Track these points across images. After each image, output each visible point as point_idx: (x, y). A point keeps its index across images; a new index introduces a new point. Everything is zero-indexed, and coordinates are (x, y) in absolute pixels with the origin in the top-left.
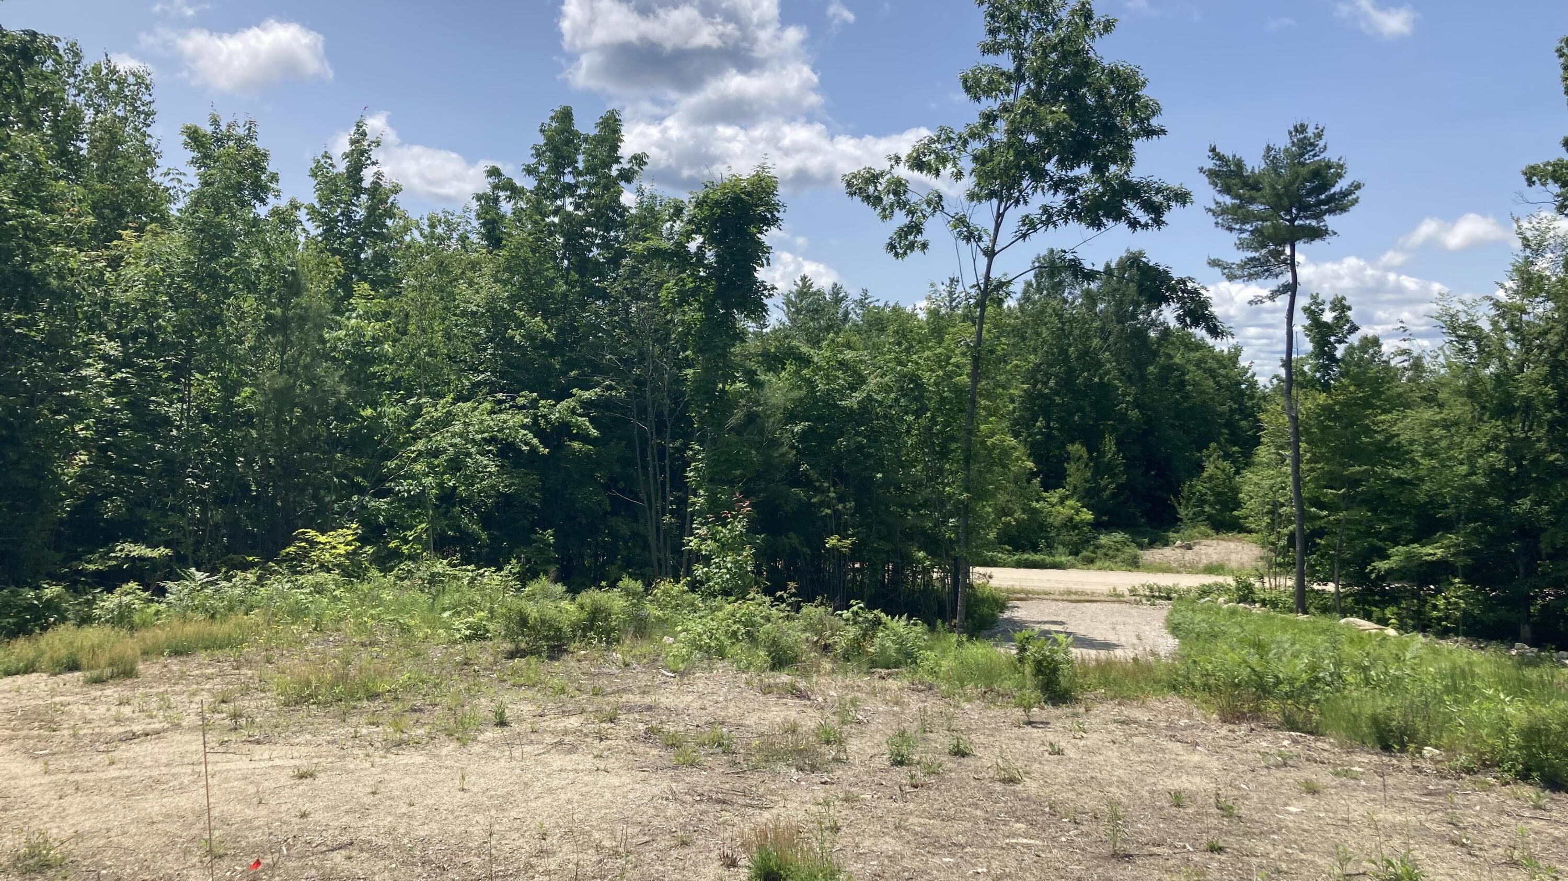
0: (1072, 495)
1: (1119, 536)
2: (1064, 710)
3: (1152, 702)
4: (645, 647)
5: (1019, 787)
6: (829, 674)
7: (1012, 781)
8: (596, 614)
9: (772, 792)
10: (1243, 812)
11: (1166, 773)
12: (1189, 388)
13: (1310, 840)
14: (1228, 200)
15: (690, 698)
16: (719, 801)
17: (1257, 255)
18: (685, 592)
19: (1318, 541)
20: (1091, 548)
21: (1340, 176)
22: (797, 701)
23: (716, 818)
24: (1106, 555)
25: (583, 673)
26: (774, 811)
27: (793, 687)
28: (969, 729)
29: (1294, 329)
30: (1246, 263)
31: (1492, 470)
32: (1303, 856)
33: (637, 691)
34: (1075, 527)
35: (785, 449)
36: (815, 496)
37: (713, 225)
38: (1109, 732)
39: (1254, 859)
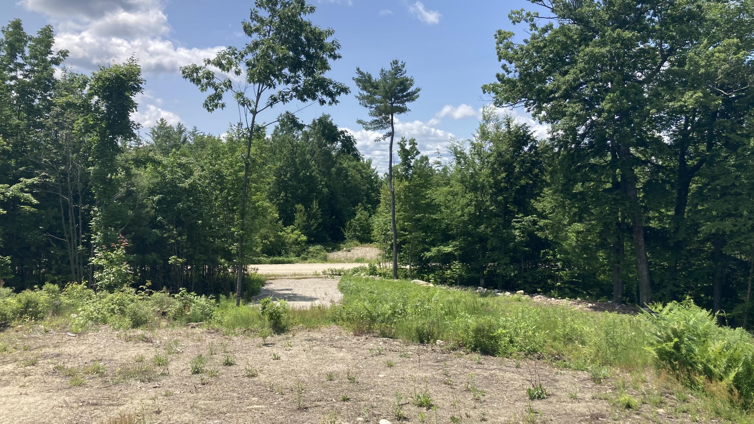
0: (297, 229)
1: (318, 247)
2: (283, 336)
3: (324, 329)
4: (60, 320)
5: (256, 379)
6: (165, 327)
7: (253, 376)
8: (28, 304)
9: (125, 396)
10: (359, 379)
11: (327, 364)
12: (350, 178)
13: (387, 390)
14: (365, 93)
15: (83, 347)
16: (93, 404)
17: (377, 119)
18: (85, 289)
19: (403, 246)
20: (306, 253)
21: (411, 85)
22: (145, 344)
23: (91, 414)
24: (313, 256)
25: (19, 339)
26: (126, 406)
27: (143, 336)
28: (234, 350)
29: (393, 153)
30: (373, 122)
31: (470, 214)
32: (383, 398)
33: (52, 346)
34: (298, 244)
35: (148, 209)
36: (165, 233)
37: (105, 91)
38: (303, 346)
39: (363, 402)
